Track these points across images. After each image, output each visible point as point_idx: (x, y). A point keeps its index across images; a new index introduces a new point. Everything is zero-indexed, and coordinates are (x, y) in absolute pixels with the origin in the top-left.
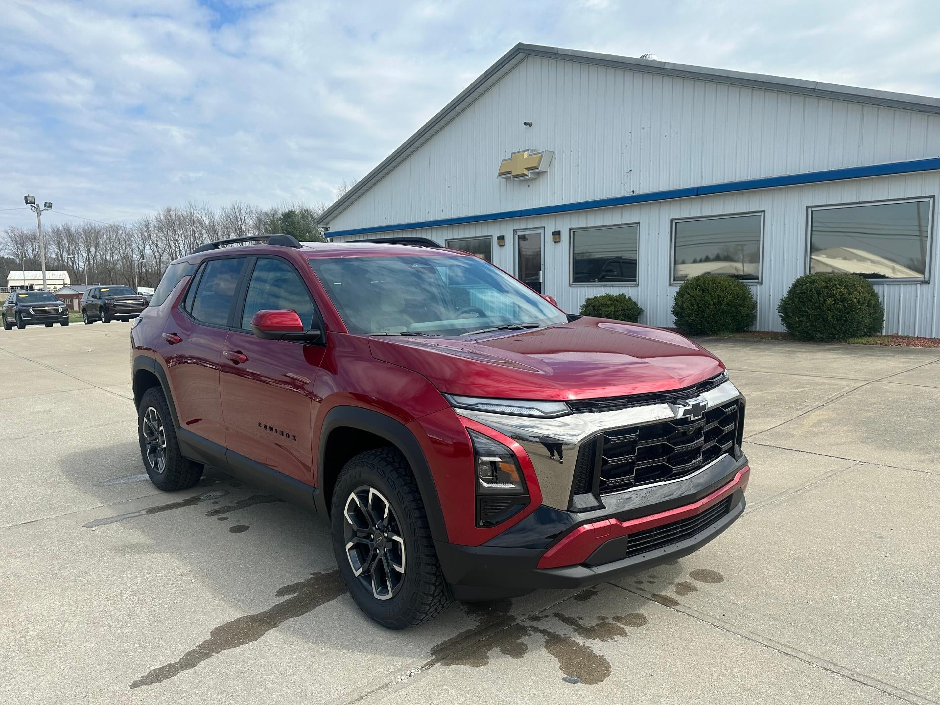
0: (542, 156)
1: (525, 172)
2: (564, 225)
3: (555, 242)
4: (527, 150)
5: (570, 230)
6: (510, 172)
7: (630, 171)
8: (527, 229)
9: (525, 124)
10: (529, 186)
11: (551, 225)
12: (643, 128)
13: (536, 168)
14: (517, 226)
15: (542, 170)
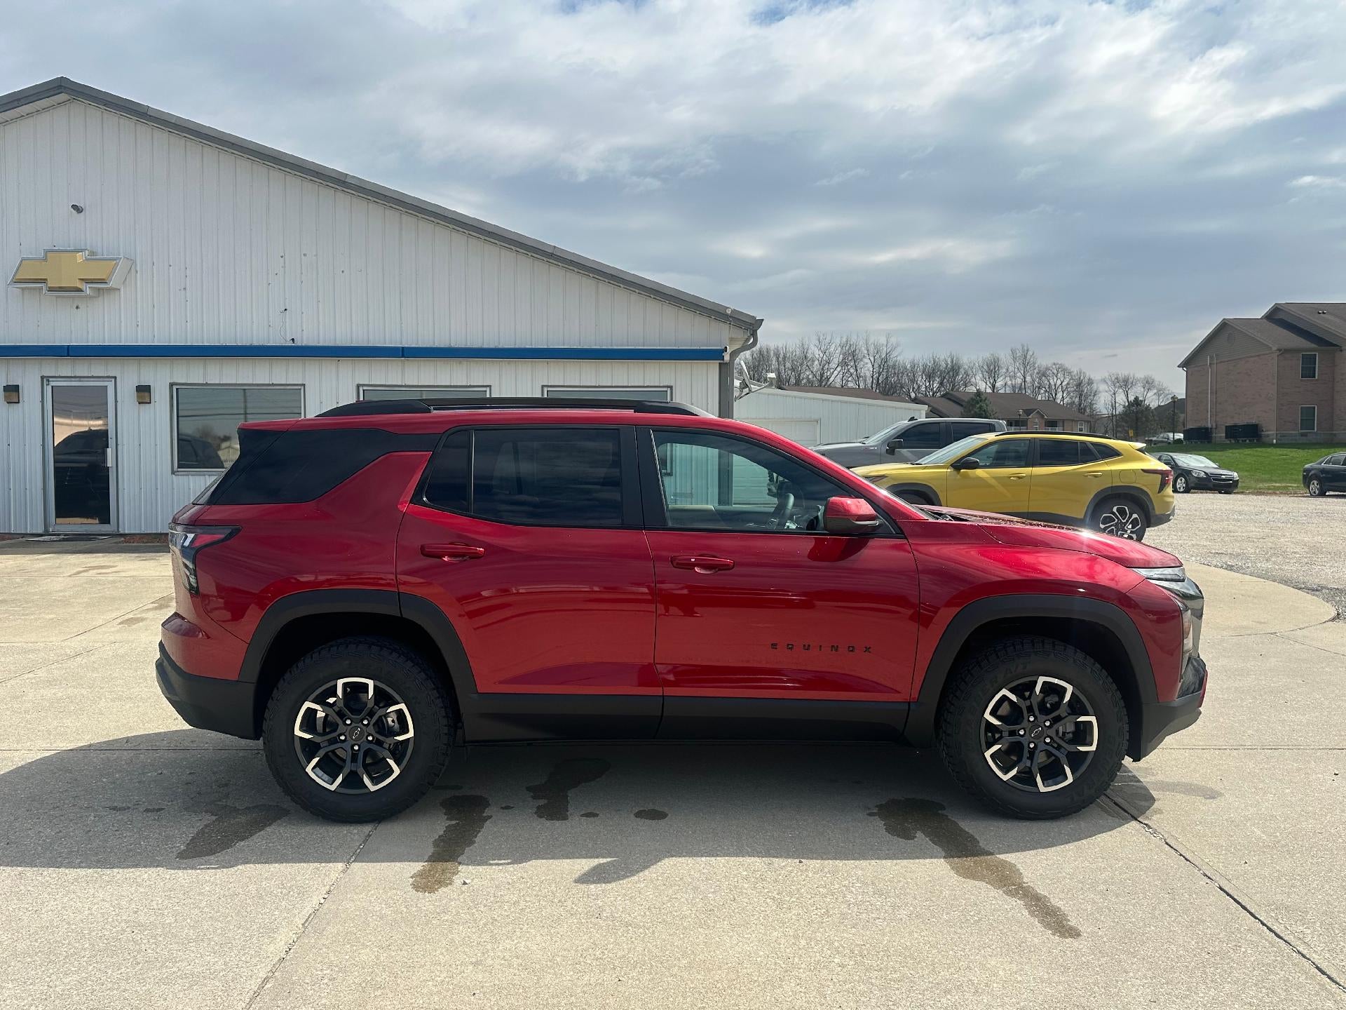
0: (117, 265)
1: (79, 285)
2: (160, 376)
3: (139, 403)
4: (81, 251)
5: (172, 385)
6: (44, 281)
7: (286, 310)
8: (75, 377)
9: (74, 207)
10: (77, 308)
11: (129, 375)
12: (305, 255)
13: (102, 281)
14: (48, 372)
15: (114, 286)
